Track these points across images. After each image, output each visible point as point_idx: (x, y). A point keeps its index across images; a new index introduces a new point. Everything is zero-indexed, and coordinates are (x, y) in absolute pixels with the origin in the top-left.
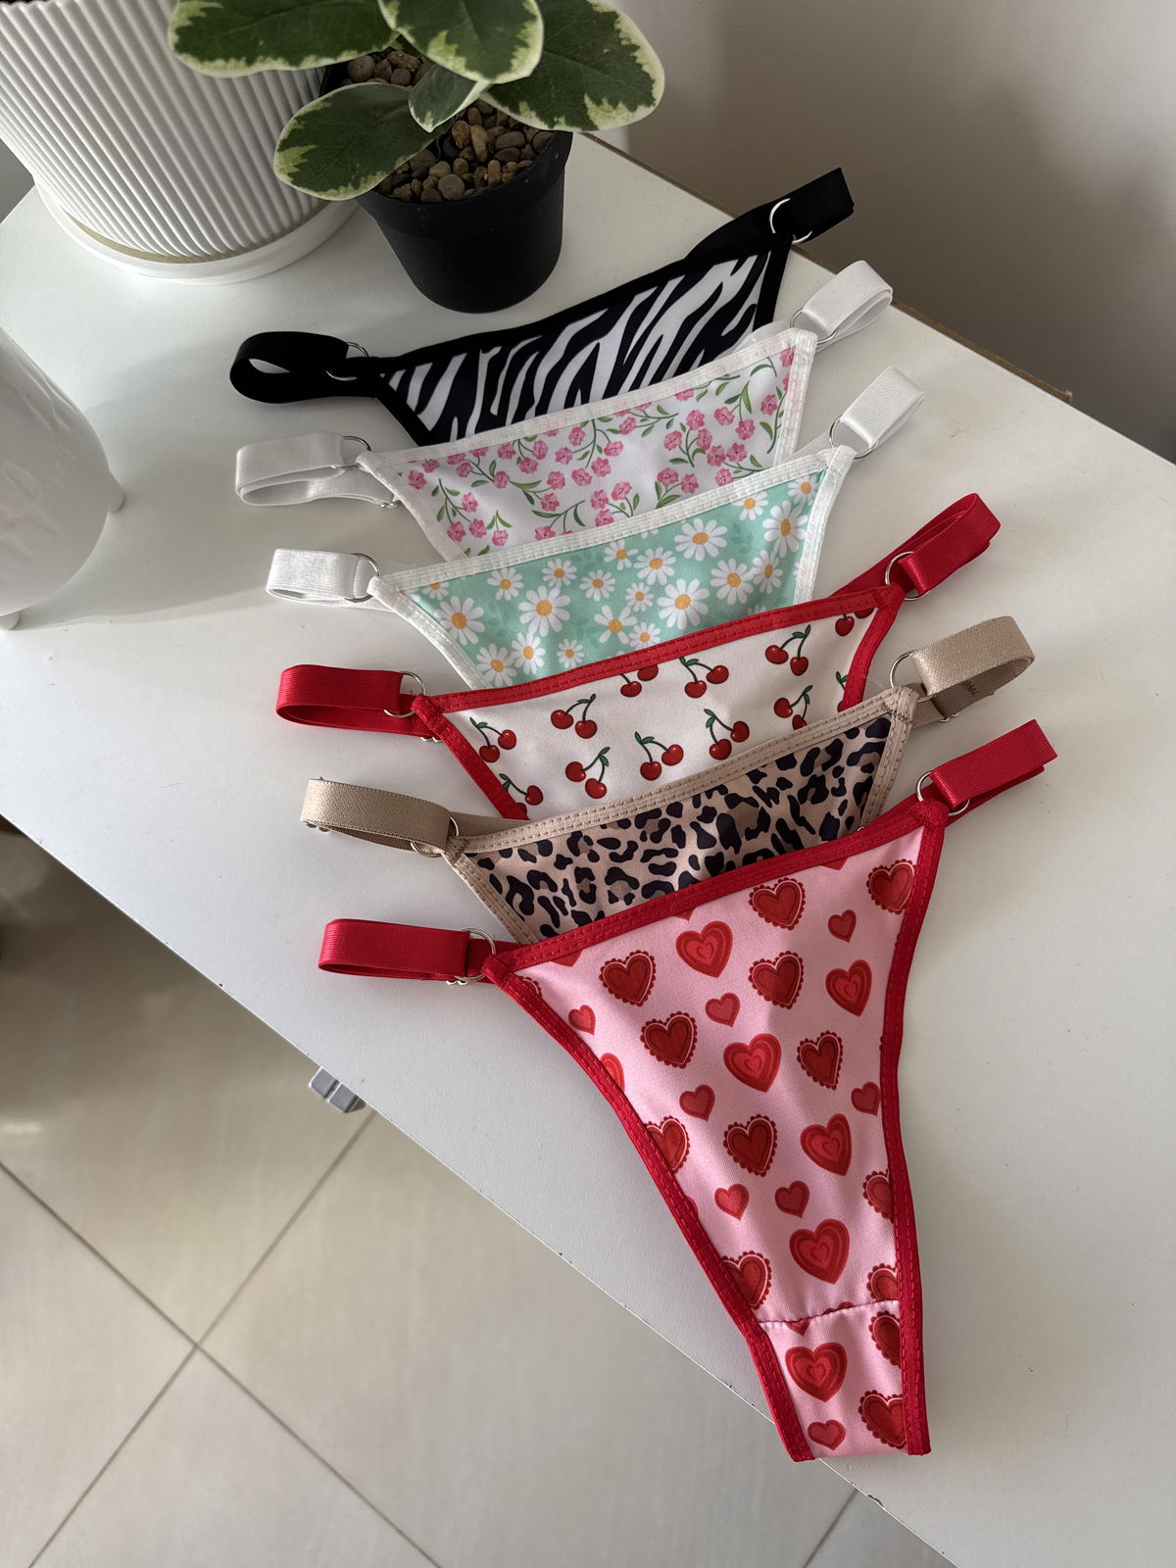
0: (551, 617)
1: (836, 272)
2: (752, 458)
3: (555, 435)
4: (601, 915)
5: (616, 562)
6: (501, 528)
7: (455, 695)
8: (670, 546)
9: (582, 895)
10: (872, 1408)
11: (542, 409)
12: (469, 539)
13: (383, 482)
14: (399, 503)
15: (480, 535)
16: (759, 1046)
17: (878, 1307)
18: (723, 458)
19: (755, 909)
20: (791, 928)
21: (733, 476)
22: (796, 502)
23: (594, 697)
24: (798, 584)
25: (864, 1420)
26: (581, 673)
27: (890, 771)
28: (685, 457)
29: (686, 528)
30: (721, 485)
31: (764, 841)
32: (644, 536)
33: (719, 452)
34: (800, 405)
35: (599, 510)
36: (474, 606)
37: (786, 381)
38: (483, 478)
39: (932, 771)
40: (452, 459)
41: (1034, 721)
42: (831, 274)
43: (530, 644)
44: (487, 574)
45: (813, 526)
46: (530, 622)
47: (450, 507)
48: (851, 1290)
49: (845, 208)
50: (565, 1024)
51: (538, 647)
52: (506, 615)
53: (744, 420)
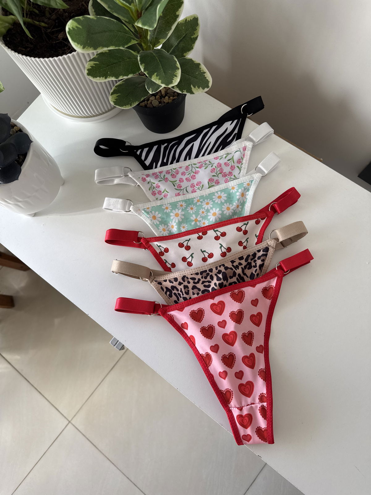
0: (179, 217)
1: (260, 124)
2: (234, 176)
3: (181, 168)
4: (190, 298)
5: (197, 203)
6: (166, 193)
7: (153, 238)
8: (212, 199)
9: (185, 292)
10: (259, 431)
11: (178, 161)
12: (157, 195)
13: (135, 180)
14: (139, 185)
15: (160, 194)
16: (231, 334)
17: (261, 404)
18: (226, 175)
19: (231, 298)
20: (241, 303)
21: (229, 180)
22: (245, 188)
23: (190, 239)
24: (246, 210)
25: (257, 434)
26: (187, 233)
27: (269, 261)
28: (216, 175)
29: (216, 194)
30: (226, 183)
31: (234, 279)
32: (205, 196)
33: (225, 174)
34: (248, 162)
35: (193, 189)
36: (158, 214)
37: (244, 155)
38: (162, 180)
39: (280, 262)
40: (153, 174)
41: (308, 249)
42: (258, 125)
43: (173, 225)
44: (162, 205)
45: (250, 195)
46: (173, 219)
47: (152, 187)
48: (254, 400)
49: (262, 107)
50: (180, 327)
51: (175, 225)
52: (167, 217)
53: (232, 165)
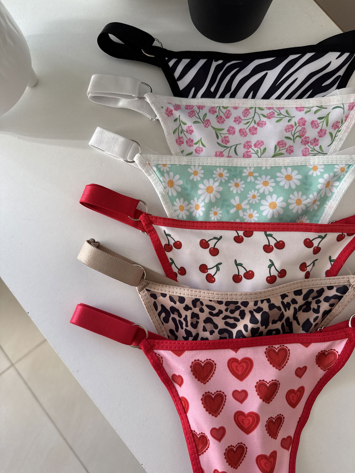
0: (212, 195)
2: (321, 147)
3: (236, 109)
4: (198, 335)
5: (247, 177)
6: (201, 146)
7: (160, 218)
8: (274, 177)
9: (192, 324)
11: (233, 96)
12: (185, 146)
13: (154, 109)
14: (158, 120)
15: (190, 146)
16: (251, 416)
18: (308, 143)
19: (267, 357)
20: (280, 370)
21: (310, 152)
22: (336, 175)
23: (221, 237)
24: (325, 212)
26: (218, 225)
27: (340, 309)
28: (292, 138)
29: (283, 170)
30: (304, 155)
31: (278, 326)
32: (263, 168)
33: (307, 140)
34: (349, 130)
35: (246, 150)
36: (179, 180)
37: (347, 117)
38: (200, 121)
40: (188, 107)
43: (199, 204)
44: (188, 166)
45: (340, 189)
46: (202, 194)
47: (180, 129)
50: (169, 379)
51: (202, 207)
52: (192, 188)
53: (323, 129)
